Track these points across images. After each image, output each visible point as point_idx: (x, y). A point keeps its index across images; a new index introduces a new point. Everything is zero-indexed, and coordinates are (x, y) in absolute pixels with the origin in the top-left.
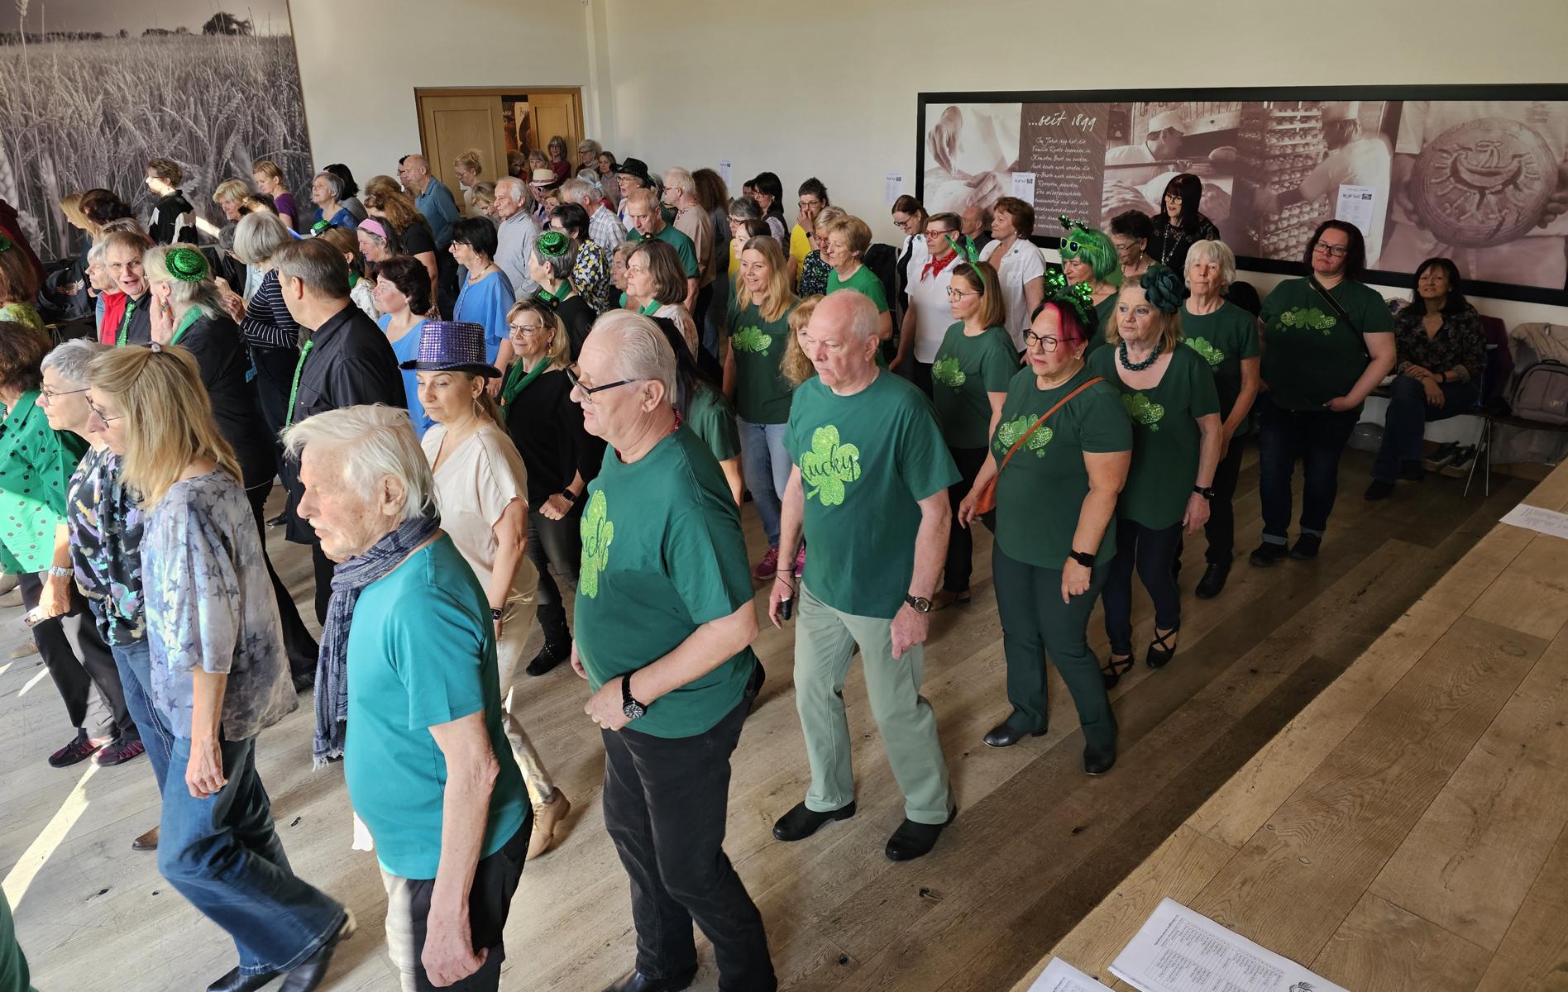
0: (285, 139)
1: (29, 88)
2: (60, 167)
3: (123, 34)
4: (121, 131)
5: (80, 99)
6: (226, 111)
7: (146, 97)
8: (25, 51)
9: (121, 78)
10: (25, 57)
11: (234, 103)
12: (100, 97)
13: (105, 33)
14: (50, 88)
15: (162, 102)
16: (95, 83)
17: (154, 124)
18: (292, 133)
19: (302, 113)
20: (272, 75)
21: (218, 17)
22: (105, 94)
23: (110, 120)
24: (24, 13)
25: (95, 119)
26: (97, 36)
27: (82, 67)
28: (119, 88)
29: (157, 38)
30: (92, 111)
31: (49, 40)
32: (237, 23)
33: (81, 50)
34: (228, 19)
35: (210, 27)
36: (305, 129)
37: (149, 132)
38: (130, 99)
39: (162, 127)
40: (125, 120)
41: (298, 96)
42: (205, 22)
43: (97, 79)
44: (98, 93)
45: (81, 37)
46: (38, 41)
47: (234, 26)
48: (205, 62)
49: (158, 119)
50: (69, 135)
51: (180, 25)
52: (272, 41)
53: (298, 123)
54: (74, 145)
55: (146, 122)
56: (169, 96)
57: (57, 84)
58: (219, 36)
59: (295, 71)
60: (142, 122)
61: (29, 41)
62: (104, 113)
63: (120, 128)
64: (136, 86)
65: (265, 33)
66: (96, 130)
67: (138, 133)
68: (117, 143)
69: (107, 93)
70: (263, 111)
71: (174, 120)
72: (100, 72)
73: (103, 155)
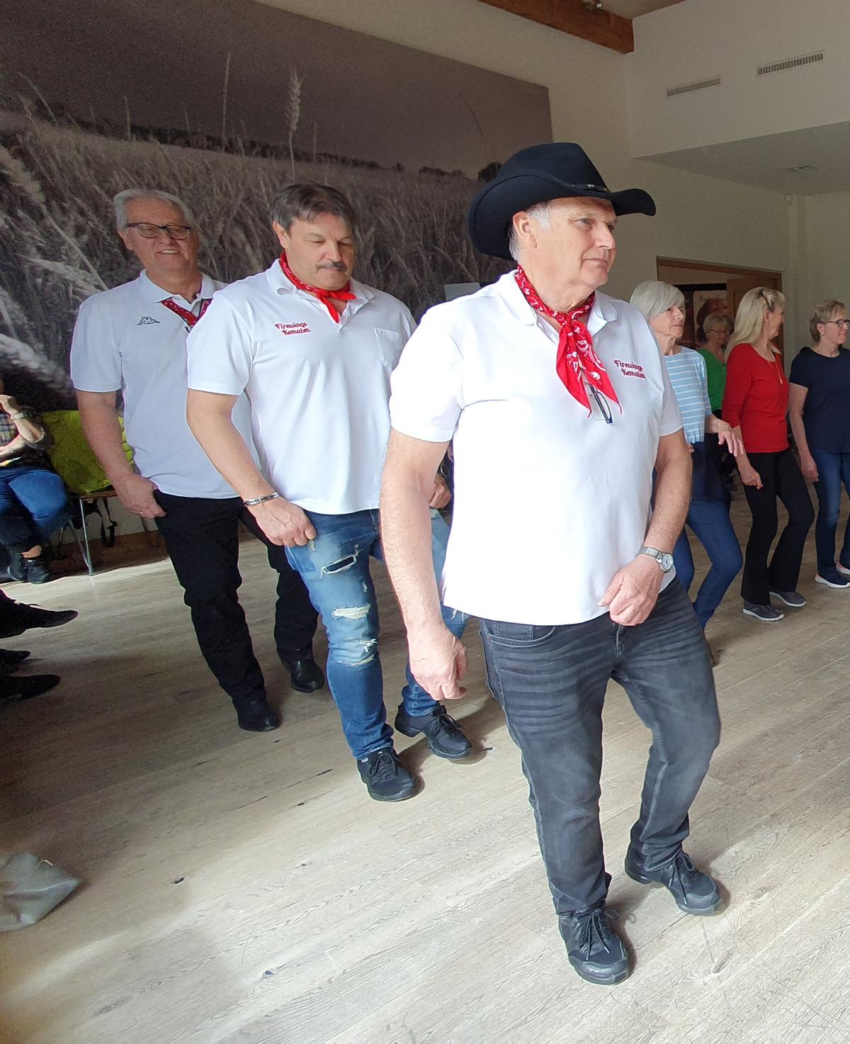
3: (399, 167)
7: (419, 233)
8: (293, 167)
9: (395, 210)
10: (293, 174)
12: (372, 229)
15: (435, 242)
16: (367, 212)
17: (426, 263)
22: (378, 227)
23: (381, 254)
24: (294, 128)
25: (365, 252)
26: (373, 166)
27: (355, 195)
28: (393, 221)
31: (321, 161)
33: (355, 177)
37: (421, 271)
38: (404, 234)
39: (434, 265)
40: (397, 257)
43: (370, 210)
44: (371, 225)
45: (355, 163)
46: (310, 159)
49: (430, 258)
55: (419, 260)
56: (442, 237)
60: (415, 260)
61: (297, 157)
62: (376, 246)
63: (391, 263)
64: (411, 222)
66: (366, 263)
67: (409, 271)
68: (387, 279)
69: (380, 225)
71: (445, 261)
72: (373, 202)
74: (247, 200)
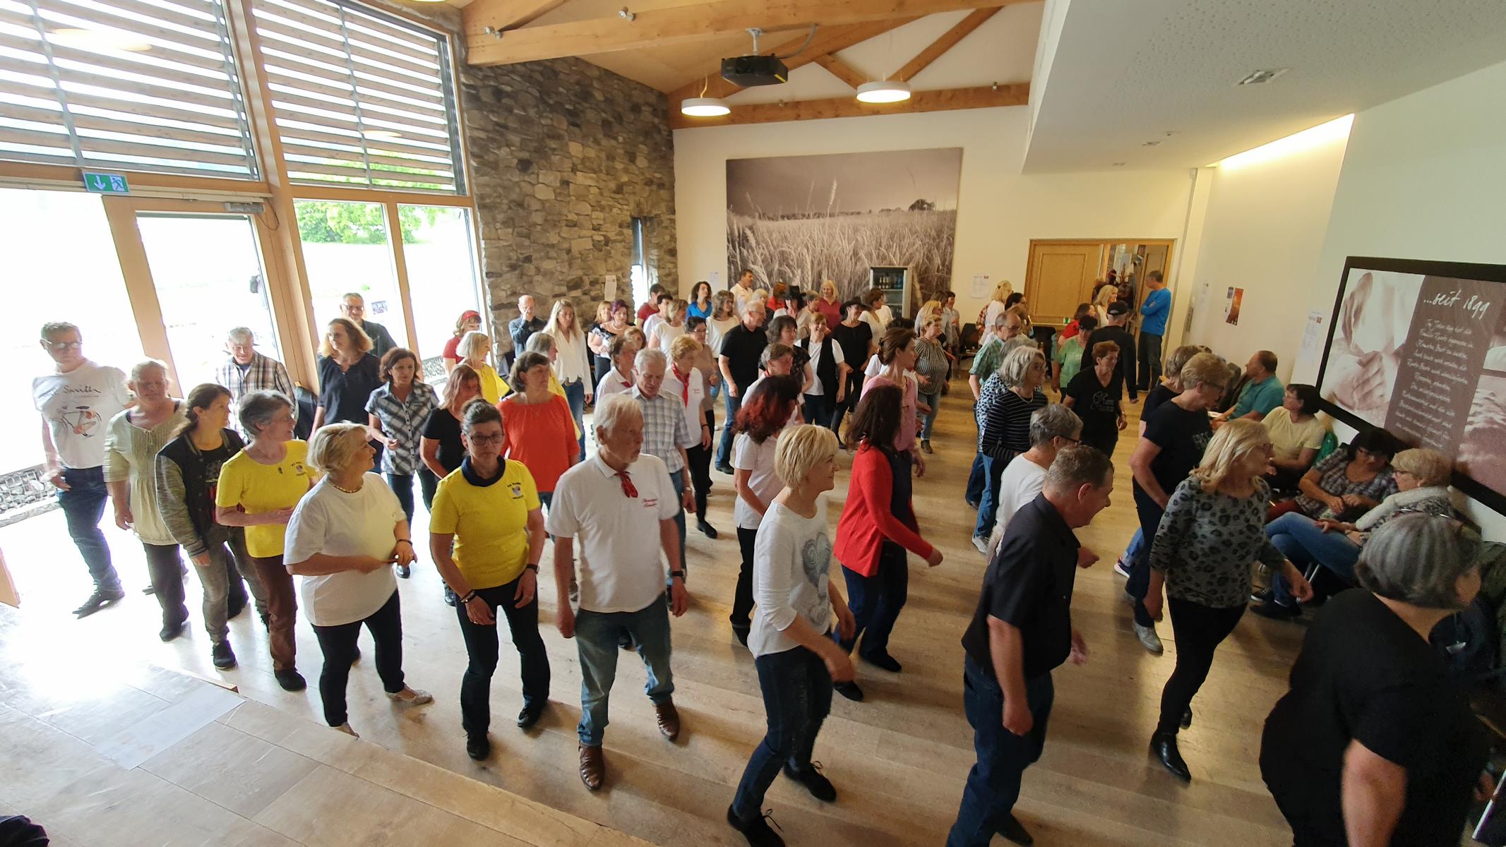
0: (939, 267)
1: (825, 237)
2: (830, 274)
3: (870, 212)
4: (859, 259)
5: (845, 243)
6: (911, 251)
7: (874, 243)
8: (828, 220)
9: (865, 233)
10: (827, 225)
11: (915, 247)
12: (854, 242)
13: (863, 212)
14: (834, 238)
15: (880, 246)
16: (853, 236)
17: (874, 256)
18: (943, 264)
19: (952, 253)
20: (939, 233)
21: (918, 202)
23: (855, 254)
24: (831, 203)
26: (859, 213)
27: (849, 228)
28: (863, 238)
29: (885, 213)
30: (849, 249)
31: (838, 215)
32: (928, 204)
33: (851, 220)
34: (923, 202)
35: (913, 207)
36: (951, 263)
37: (871, 260)
38: (866, 243)
39: (878, 258)
40: (862, 254)
41: (951, 243)
42: (910, 205)
43: (854, 233)
44: (853, 240)
45: (852, 214)
46: (834, 216)
47: (925, 206)
48: (906, 225)
49: (877, 253)
50: (837, 259)
51: (898, 206)
52: (944, 213)
53: (948, 258)
54: (838, 266)
55: (871, 255)
56: (884, 243)
57: (837, 236)
58: (916, 211)
59: (953, 229)
60: (869, 255)
61: (830, 216)
62: (854, 250)
64: (871, 237)
65: (942, 209)
66: (848, 258)
67: (866, 260)
68: (856, 264)
69: (857, 240)
70: (930, 251)
71: (884, 254)
72: (856, 230)
73: (849, 270)
74: (810, 237)
